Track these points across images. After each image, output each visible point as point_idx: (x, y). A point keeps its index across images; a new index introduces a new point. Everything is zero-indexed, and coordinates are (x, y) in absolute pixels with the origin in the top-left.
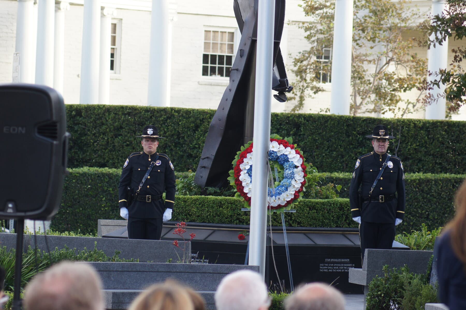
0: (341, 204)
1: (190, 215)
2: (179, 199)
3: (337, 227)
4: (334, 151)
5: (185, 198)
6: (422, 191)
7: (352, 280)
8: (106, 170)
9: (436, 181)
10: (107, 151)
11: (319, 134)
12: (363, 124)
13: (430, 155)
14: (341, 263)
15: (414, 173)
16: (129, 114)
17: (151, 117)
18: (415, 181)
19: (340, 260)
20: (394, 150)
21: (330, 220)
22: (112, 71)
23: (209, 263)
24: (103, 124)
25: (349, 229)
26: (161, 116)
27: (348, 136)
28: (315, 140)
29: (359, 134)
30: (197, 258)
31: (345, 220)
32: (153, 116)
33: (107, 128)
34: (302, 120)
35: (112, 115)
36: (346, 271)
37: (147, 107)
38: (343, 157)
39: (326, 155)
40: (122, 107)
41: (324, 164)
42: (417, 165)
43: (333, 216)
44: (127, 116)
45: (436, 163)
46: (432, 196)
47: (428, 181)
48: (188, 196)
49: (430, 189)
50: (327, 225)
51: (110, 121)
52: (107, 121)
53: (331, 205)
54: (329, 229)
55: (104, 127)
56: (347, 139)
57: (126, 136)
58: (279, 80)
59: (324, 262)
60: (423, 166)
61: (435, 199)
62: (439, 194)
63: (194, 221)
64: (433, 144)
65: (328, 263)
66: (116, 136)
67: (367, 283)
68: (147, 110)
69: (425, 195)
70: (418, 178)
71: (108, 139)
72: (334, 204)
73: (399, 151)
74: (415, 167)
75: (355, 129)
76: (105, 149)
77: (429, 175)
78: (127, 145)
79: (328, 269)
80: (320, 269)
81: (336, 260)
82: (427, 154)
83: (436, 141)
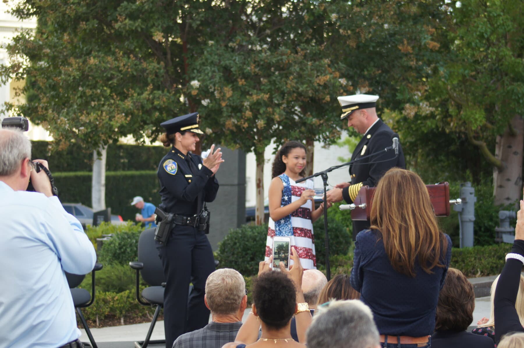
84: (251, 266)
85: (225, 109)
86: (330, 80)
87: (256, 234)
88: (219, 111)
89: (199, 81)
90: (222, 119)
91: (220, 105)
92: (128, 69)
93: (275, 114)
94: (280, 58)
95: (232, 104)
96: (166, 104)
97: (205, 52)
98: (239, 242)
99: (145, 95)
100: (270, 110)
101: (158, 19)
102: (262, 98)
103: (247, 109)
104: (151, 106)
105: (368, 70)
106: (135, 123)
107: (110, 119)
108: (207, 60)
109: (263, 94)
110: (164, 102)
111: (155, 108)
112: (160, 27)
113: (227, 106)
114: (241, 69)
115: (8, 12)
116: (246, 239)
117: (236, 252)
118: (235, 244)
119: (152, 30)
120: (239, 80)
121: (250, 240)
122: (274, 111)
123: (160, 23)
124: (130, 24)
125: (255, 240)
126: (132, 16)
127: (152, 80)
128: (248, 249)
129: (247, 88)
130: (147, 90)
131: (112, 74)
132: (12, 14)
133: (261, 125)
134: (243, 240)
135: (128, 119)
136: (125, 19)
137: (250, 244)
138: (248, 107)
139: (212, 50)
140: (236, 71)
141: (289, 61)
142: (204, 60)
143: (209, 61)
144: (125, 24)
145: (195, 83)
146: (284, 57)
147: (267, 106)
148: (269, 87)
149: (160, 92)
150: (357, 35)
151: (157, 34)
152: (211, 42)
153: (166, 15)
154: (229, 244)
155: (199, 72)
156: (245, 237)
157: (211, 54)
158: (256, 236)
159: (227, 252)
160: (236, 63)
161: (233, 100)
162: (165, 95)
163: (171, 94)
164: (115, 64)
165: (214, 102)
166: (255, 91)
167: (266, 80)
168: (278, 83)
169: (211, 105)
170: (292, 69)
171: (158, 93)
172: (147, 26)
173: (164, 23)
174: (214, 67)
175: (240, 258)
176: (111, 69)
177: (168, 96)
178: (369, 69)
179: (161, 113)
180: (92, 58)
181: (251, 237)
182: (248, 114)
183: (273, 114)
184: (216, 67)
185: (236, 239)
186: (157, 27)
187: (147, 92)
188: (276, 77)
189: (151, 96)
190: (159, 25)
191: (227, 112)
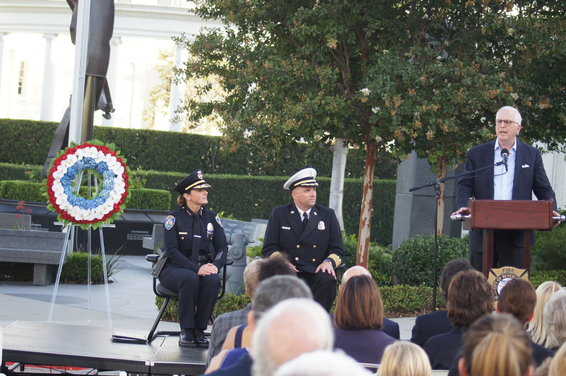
0: (144, 193)
1: (37, 197)
2: (30, 185)
3: (141, 208)
4: (170, 156)
5: (34, 185)
6: (230, 187)
7: (145, 246)
8: (6, 165)
9: (240, 180)
10: (9, 151)
11: (160, 144)
12: (191, 139)
13: (237, 162)
14: (137, 234)
15: (225, 173)
16: (26, 125)
17: (41, 129)
18: (225, 179)
19: (141, 232)
20: (212, 158)
21: (136, 203)
22: (19, 95)
23: (49, 231)
24: (7, 132)
25: (150, 210)
26: (48, 128)
27: (180, 147)
28: (157, 149)
29: (188, 145)
30: (41, 227)
31: (147, 204)
32: (43, 127)
33: (10, 135)
34: (148, 134)
35: (14, 126)
36: (141, 239)
37: (38, 122)
38: (176, 161)
39: (164, 159)
40: (21, 121)
41: (163, 166)
42: (227, 169)
43: (138, 201)
44: (24, 127)
45: (241, 168)
46: (236, 190)
47: (234, 180)
48: (37, 183)
49: (235, 186)
50: (134, 207)
51: (12, 130)
52: (10, 130)
53: (137, 193)
54: (135, 210)
55: (8, 134)
56: (179, 149)
57: (23, 141)
58: (107, 104)
59: (130, 233)
60: (232, 169)
61: (238, 194)
62: (242, 190)
63: (40, 201)
64: (239, 154)
65: (133, 234)
66: (17, 141)
67: (154, 248)
68: (39, 123)
69: (232, 190)
70: (227, 178)
71: (10, 143)
72: (139, 192)
73: (215, 159)
74: (226, 170)
75: (185, 142)
76: (8, 150)
77: (235, 176)
78: (24, 148)
79: (133, 238)
80: (127, 237)
81: (139, 232)
82: (235, 161)
83: (241, 152)
84: (421, 276)
85: (395, 118)
86: (501, 94)
87: (428, 244)
88: (389, 120)
89: (369, 89)
90: (391, 128)
91: (390, 114)
92: (301, 73)
93: (444, 125)
94: (452, 69)
95: (402, 114)
96: (336, 110)
97: (379, 61)
98: (410, 251)
99: (317, 100)
100: (440, 121)
101: (334, 25)
102: (432, 108)
103: (417, 119)
104: (322, 111)
105: (552, 86)
106: (306, 128)
107: (281, 123)
108: (380, 68)
109: (433, 105)
110: (334, 108)
111: (326, 114)
112: (334, 34)
113: (397, 114)
114: (412, 79)
115: (192, 11)
116: (417, 249)
117: (406, 262)
118: (407, 253)
119: (327, 36)
120: (409, 90)
121: (422, 250)
122: (444, 122)
123: (336, 30)
124: (306, 29)
125: (426, 251)
126: (309, 21)
127: (325, 85)
128: (419, 259)
129: (419, 99)
130: (318, 95)
131: (286, 79)
132: (196, 13)
133: (430, 136)
134: (415, 250)
135: (299, 123)
136: (301, 24)
137: (421, 253)
138: (419, 117)
139: (386, 59)
140: (407, 81)
141: (461, 73)
142: (377, 69)
143: (382, 70)
144: (302, 29)
145: (366, 91)
146: (457, 69)
147: (437, 116)
148: (440, 98)
149: (332, 98)
150: (533, 51)
151: (331, 41)
152: (385, 51)
153: (342, 22)
154: (401, 253)
155: (371, 79)
156: (416, 247)
157: (384, 63)
158: (427, 246)
159: (398, 261)
160: (408, 73)
161: (404, 109)
162: (336, 101)
163: (343, 100)
164: (289, 68)
165: (385, 111)
166: (426, 101)
167: (438, 91)
168: (449, 94)
169: (380, 113)
170: (464, 81)
171: (329, 98)
172: (323, 31)
173: (340, 30)
174: (386, 76)
175: (410, 267)
176: (285, 73)
177: (339, 102)
178: (554, 85)
179: (332, 119)
180: (266, 62)
181: (422, 247)
182: (418, 124)
183: (442, 125)
184: (388, 75)
185: (408, 248)
186: (332, 34)
187: (318, 98)
188: (448, 89)
189: (323, 102)
190: (334, 31)
191: (397, 121)
